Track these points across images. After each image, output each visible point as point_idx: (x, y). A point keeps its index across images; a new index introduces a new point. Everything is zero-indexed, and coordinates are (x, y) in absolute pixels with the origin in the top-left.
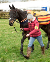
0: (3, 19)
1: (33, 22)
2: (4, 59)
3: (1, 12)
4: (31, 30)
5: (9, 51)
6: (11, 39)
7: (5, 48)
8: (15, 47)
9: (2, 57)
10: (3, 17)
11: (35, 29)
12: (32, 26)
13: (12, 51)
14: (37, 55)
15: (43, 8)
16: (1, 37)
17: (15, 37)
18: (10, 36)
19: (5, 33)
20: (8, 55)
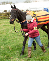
0: (7, 19)
1: (32, 23)
2: (8, 57)
3: (6, 12)
4: (30, 30)
5: (13, 49)
6: (14, 38)
7: (9, 46)
8: (18, 46)
9: (6, 55)
10: (7, 18)
11: (34, 29)
12: (31, 26)
13: (16, 49)
14: (39, 53)
15: (45, 8)
16: (6, 36)
17: (18, 36)
18: (14, 35)
19: (10, 32)
20: (12, 53)
